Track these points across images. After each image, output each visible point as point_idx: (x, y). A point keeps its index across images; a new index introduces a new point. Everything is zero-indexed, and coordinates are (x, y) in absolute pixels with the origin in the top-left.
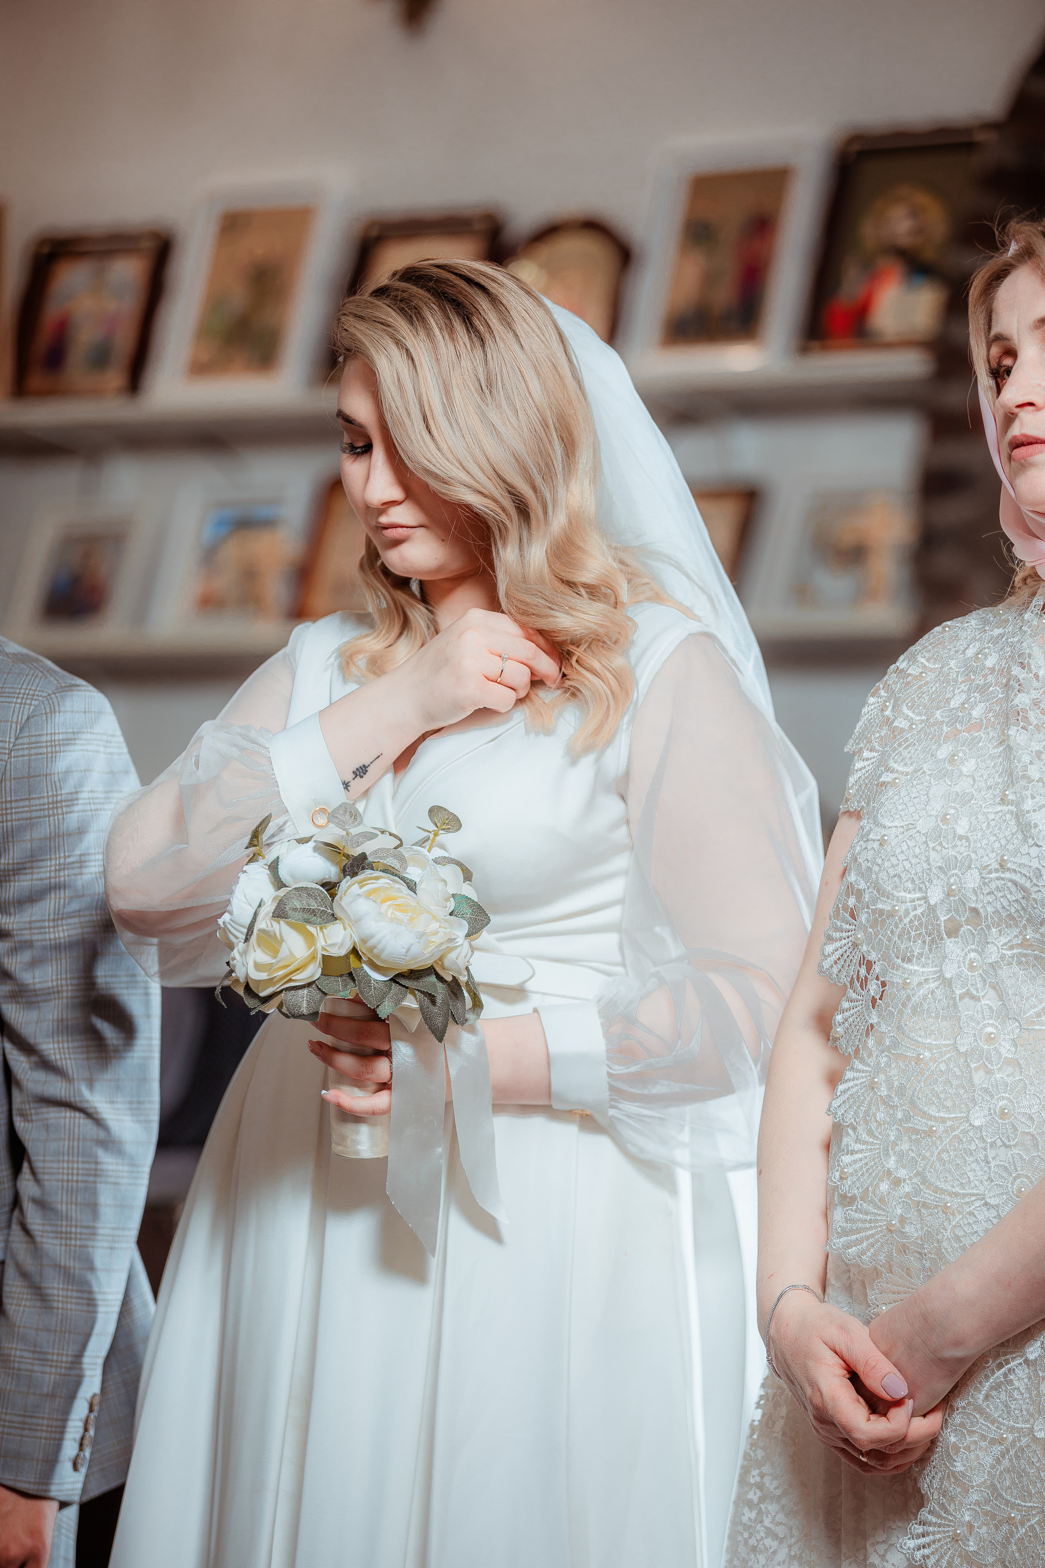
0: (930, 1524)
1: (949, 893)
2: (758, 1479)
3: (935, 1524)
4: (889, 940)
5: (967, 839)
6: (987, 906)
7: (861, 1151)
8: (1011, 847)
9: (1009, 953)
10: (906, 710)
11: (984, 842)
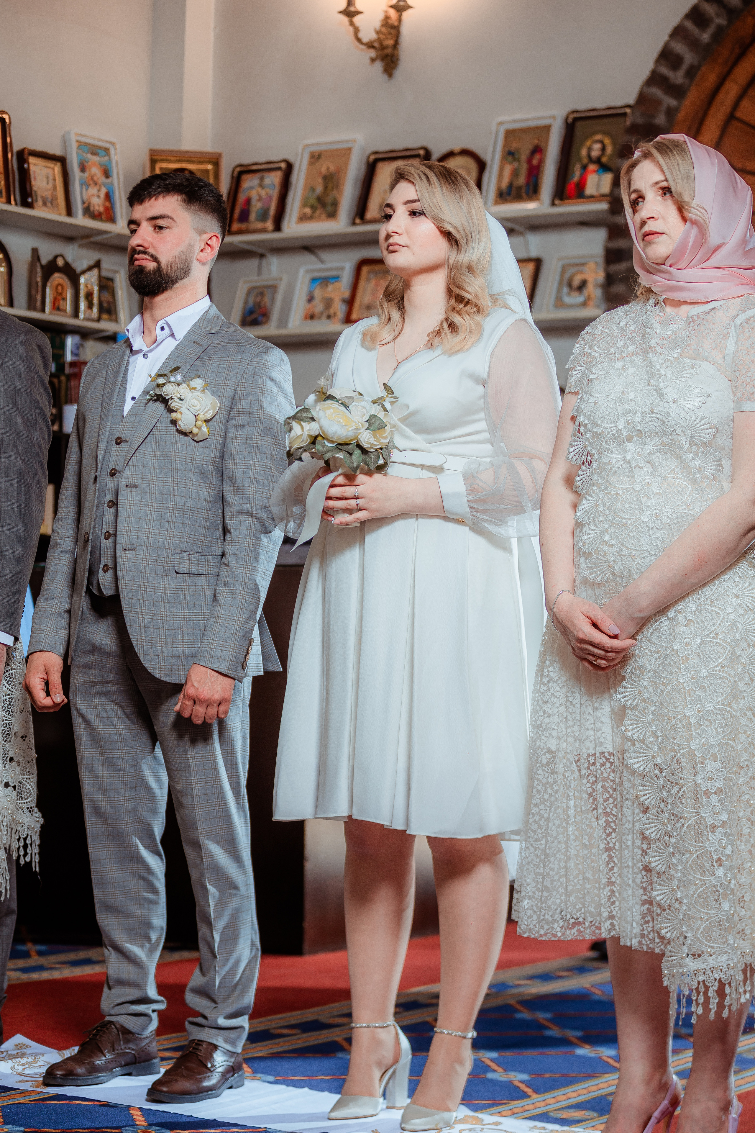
0: (627, 688)
1: (628, 423)
2: (547, 673)
3: (630, 688)
4: (601, 444)
5: (634, 401)
6: (645, 428)
7: (592, 534)
8: (655, 403)
9: (655, 448)
10: (596, 348)
11: (642, 402)
